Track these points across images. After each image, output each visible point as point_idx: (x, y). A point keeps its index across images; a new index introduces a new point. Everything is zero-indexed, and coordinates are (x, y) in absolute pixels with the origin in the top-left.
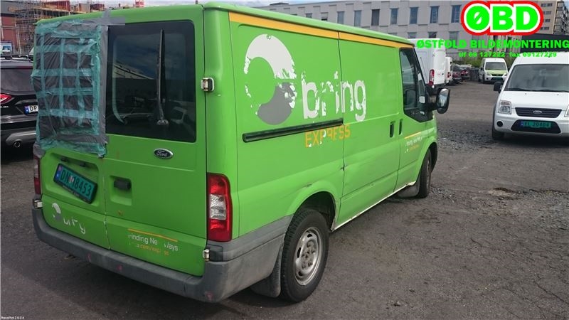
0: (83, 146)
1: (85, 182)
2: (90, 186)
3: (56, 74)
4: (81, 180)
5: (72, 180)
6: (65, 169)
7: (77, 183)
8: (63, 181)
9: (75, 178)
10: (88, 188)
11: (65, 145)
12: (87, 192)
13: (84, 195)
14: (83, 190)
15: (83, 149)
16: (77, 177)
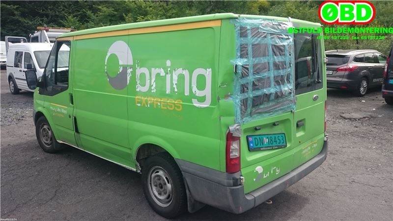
0: (281, 109)
1: (277, 136)
2: (282, 136)
3: (266, 61)
4: (273, 136)
5: (266, 141)
6: (255, 137)
7: (271, 140)
8: (259, 146)
9: (268, 138)
10: (281, 138)
11: (259, 117)
12: (282, 141)
13: (281, 144)
14: (278, 141)
15: (280, 112)
16: (269, 136)
